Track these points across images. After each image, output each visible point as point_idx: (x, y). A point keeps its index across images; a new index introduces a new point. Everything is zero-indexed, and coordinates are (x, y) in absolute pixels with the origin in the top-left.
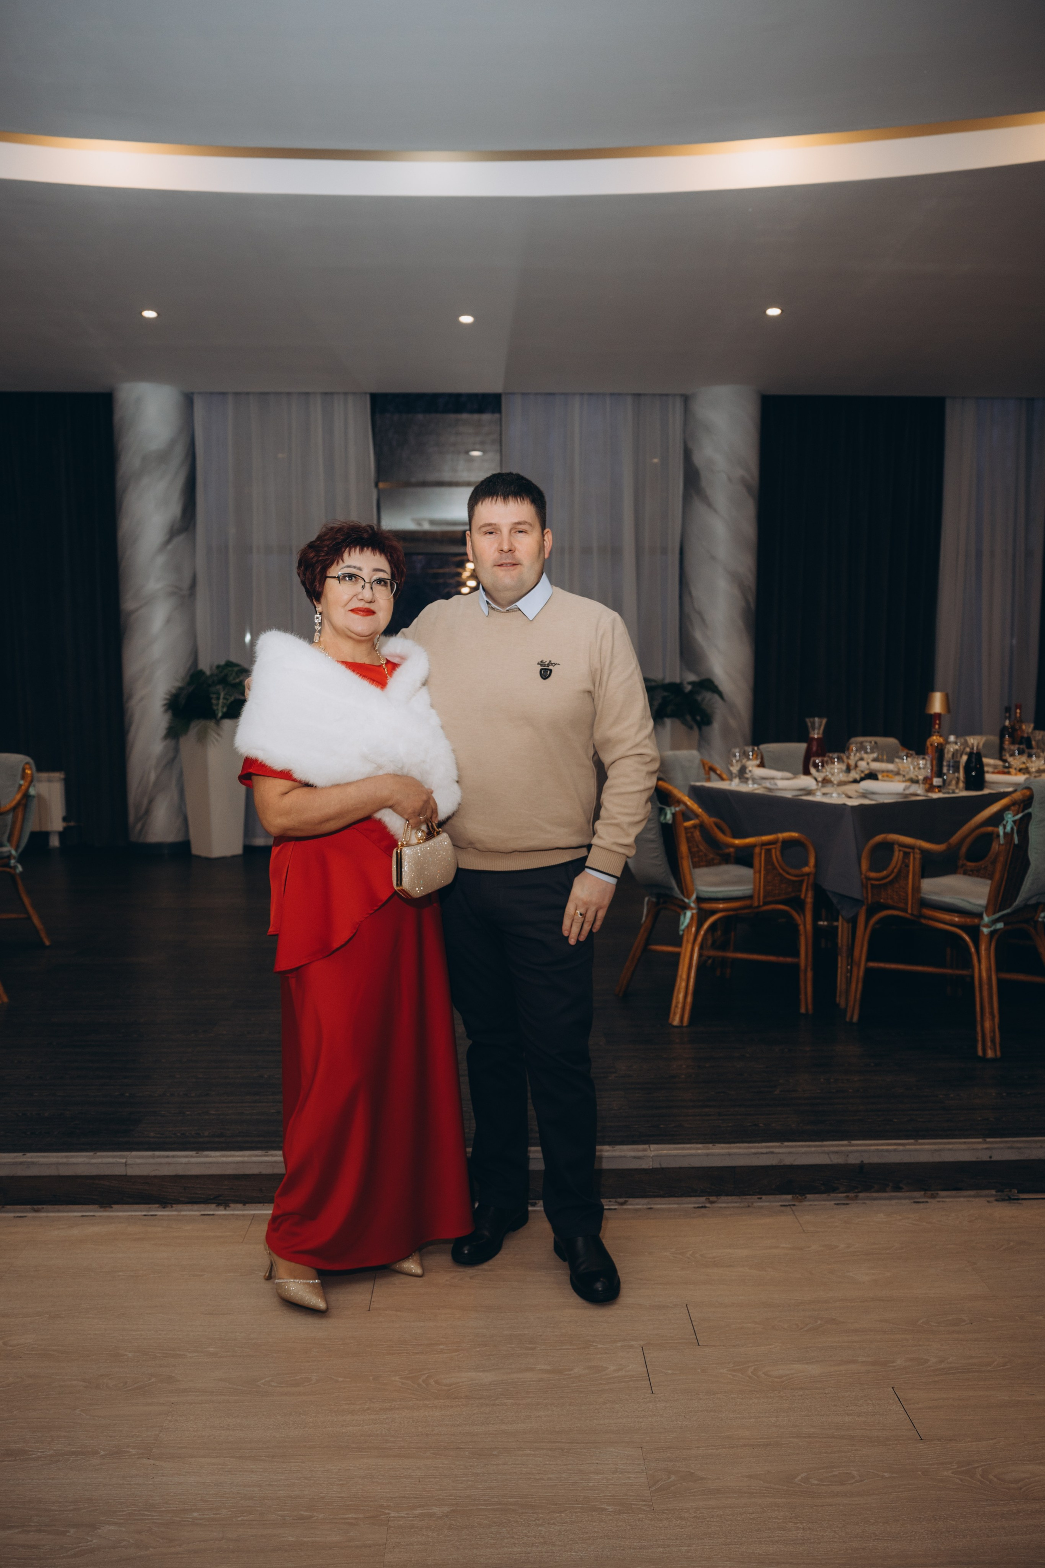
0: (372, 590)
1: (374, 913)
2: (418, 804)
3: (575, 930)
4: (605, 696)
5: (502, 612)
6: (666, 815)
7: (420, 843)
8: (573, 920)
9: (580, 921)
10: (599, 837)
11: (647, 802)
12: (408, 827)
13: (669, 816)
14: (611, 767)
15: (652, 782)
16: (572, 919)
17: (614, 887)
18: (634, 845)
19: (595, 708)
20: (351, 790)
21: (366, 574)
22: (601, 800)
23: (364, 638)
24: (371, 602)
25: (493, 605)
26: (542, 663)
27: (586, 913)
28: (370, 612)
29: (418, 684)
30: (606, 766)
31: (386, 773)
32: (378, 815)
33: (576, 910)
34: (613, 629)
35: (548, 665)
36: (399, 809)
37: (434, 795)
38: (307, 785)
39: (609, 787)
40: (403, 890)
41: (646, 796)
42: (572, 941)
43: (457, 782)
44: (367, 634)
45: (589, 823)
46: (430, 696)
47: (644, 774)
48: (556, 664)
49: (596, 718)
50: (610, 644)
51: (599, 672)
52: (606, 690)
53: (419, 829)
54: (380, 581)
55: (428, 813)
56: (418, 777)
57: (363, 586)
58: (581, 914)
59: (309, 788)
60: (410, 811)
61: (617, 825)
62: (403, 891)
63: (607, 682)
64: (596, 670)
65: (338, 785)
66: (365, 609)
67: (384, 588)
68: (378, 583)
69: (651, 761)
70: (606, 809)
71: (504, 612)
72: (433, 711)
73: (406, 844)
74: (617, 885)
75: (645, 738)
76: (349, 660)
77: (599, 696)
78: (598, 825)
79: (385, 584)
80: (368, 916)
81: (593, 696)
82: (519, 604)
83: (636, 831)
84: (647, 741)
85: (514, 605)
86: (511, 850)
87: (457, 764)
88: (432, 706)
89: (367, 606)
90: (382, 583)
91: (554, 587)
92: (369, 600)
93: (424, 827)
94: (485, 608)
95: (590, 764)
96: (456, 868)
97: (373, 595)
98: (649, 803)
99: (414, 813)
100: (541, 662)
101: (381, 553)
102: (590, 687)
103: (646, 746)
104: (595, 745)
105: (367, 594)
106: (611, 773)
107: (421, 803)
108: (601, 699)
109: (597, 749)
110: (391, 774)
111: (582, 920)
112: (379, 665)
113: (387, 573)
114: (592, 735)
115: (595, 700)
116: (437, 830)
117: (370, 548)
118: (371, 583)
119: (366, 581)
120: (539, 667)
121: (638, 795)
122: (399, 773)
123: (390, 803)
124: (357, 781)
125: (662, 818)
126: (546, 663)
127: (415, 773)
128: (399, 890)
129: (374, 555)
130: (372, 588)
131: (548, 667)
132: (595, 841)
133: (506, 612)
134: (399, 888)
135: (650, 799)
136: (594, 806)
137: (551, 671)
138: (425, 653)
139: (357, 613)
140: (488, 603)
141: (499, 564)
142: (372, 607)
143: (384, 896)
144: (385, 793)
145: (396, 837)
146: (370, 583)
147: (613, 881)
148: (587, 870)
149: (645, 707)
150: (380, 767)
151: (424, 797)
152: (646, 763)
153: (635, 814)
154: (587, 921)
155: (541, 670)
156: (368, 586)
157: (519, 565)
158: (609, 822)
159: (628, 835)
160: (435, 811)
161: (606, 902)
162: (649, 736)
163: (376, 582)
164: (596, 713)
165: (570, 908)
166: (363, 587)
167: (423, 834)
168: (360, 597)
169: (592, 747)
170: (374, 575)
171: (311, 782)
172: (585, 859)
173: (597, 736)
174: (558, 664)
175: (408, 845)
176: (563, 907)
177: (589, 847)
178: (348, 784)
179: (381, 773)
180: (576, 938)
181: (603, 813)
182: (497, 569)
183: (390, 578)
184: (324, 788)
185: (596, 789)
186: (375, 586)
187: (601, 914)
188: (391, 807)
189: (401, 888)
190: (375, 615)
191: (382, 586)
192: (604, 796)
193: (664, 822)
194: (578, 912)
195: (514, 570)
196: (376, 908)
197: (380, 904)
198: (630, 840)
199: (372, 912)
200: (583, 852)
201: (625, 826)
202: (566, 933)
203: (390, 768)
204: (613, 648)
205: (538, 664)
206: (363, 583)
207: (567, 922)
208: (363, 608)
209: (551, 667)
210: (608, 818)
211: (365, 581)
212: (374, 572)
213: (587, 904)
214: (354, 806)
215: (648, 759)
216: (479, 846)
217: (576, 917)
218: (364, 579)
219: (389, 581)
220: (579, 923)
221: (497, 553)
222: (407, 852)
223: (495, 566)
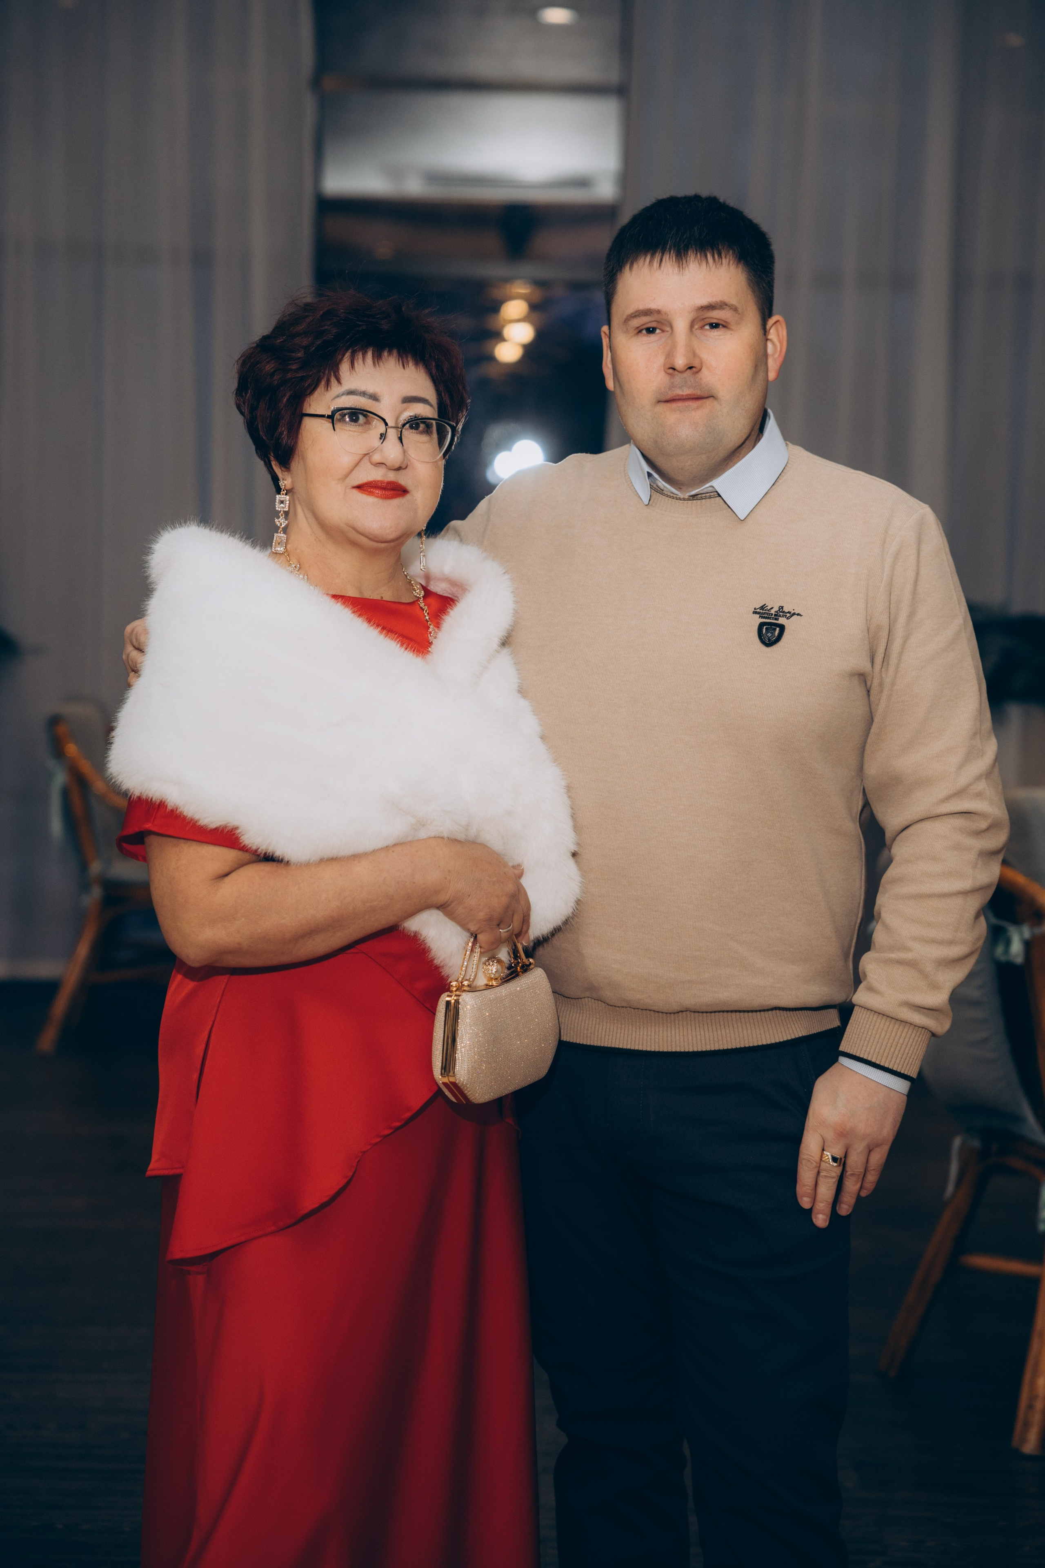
0: (402, 442)
1: (392, 1133)
2: (498, 903)
3: (826, 1191)
4: (893, 684)
5: (680, 499)
6: (1008, 943)
7: (492, 986)
8: (818, 1173)
9: (834, 1174)
10: (871, 989)
11: (977, 917)
12: (472, 951)
13: (1016, 948)
14: (898, 838)
15: (991, 874)
16: (816, 1171)
17: (905, 1098)
18: (949, 1007)
19: (871, 712)
20: (361, 869)
21: (388, 407)
22: (876, 908)
23: (383, 545)
24: (399, 469)
25: (661, 483)
26: (761, 611)
27: (845, 1157)
28: (396, 490)
29: (495, 642)
30: (888, 835)
31: (433, 835)
32: (413, 925)
33: (823, 1150)
34: (919, 542)
35: (777, 616)
36: (460, 910)
37: (525, 882)
38: (269, 858)
39: (894, 881)
40: (454, 1084)
41: (975, 903)
42: (821, 1220)
43: (574, 855)
44: (391, 537)
45: (846, 956)
46: (518, 670)
47: (971, 856)
48: (794, 614)
49: (872, 730)
50: (911, 574)
51: (884, 634)
52: (897, 671)
53: (493, 958)
54: (415, 423)
55: (516, 924)
56: (496, 845)
57: (381, 435)
58: (835, 1159)
59: (275, 864)
60: (481, 915)
61: (912, 964)
62: (454, 1087)
63: (901, 654)
64: (879, 628)
65: (333, 860)
66: (389, 483)
67: (424, 438)
68: (411, 427)
69: (988, 829)
70: (886, 927)
71: (684, 499)
72: (524, 703)
73: (468, 986)
74: (912, 1095)
75: (979, 778)
76: (352, 593)
77: (881, 684)
78: (869, 963)
79: (428, 430)
80: (378, 1140)
81: (868, 684)
82: (719, 483)
83: (952, 978)
84: (982, 785)
85: (707, 485)
86: (678, 1009)
87: (574, 817)
88: (522, 691)
89: (391, 476)
90: (422, 426)
91: (791, 446)
92: (397, 466)
93: (504, 954)
94: (642, 489)
95: (852, 828)
96: (557, 1043)
97: (404, 452)
98: (982, 919)
99: (490, 919)
100: (762, 608)
101: (416, 364)
102: (863, 664)
103: (979, 795)
104: (866, 790)
105: (391, 451)
106: (900, 850)
107: (504, 900)
108: (886, 692)
109: (870, 797)
110: (443, 838)
111: (839, 1171)
112: (411, 600)
113: (431, 406)
114: (861, 769)
115: (872, 692)
116: (525, 960)
117: (395, 352)
118: (400, 429)
119: (390, 424)
120: (757, 620)
121: (959, 901)
122: (461, 837)
123: (442, 898)
124: (374, 852)
125: (999, 950)
126: (773, 611)
127: (492, 838)
128: (444, 1084)
129: (404, 367)
130: (400, 439)
131: (777, 619)
132: (861, 997)
133: (688, 499)
134: (446, 1080)
135: (982, 911)
136: (859, 921)
137: (782, 628)
138: (507, 577)
139: (371, 494)
140: (649, 475)
141: (668, 397)
142: (403, 479)
143: (416, 1099)
144: (433, 877)
145: (445, 972)
146: (396, 427)
147: (901, 1086)
148: (843, 1060)
149: (980, 711)
150: (421, 824)
151: (510, 887)
152: (978, 833)
153: (951, 943)
154: (852, 1175)
155: (761, 625)
156: (392, 434)
157: (711, 399)
158: (893, 956)
159: (935, 987)
160: (526, 920)
161: (887, 1130)
162: (987, 775)
163: (408, 425)
164: (871, 720)
165: (811, 1144)
166: (383, 437)
167: (499, 967)
168: (377, 458)
169: (861, 794)
170: (405, 410)
171: (278, 853)
172: (837, 1034)
173: (872, 769)
174: (798, 615)
175: (472, 989)
176: (796, 1139)
177: (846, 1011)
178: (356, 857)
179: (423, 834)
180: (828, 1210)
181: (879, 935)
182: (662, 407)
183: (436, 417)
184: (307, 865)
185: (863, 884)
186: (408, 434)
187: (878, 1157)
188: (441, 907)
189: (452, 1079)
190: (408, 496)
191: (421, 433)
192: (885, 901)
193: (1003, 958)
194: (828, 1155)
195: (698, 408)
196: (397, 1124)
197: (408, 1115)
198: (939, 998)
199: (388, 1132)
200: (831, 1020)
201: (929, 968)
202: (805, 1203)
203: (447, 827)
204: (916, 581)
205: (755, 613)
206: (382, 428)
207: (805, 1175)
208: (382, 482)
209: (782, 621)
210: (892, 949)
211: (386, 424)
212: (405, 405)
213: (843, 1133)
214: (368, 904)
215: (984, 825)
216: (608, 994)
217: (823, 1165)
218: (384, 420)
219: (434, 422)
220: (833, 1178)
221: (662, 374)
222: (468, 1002)
223: (659, 402)
